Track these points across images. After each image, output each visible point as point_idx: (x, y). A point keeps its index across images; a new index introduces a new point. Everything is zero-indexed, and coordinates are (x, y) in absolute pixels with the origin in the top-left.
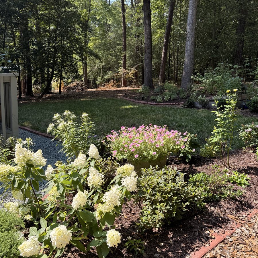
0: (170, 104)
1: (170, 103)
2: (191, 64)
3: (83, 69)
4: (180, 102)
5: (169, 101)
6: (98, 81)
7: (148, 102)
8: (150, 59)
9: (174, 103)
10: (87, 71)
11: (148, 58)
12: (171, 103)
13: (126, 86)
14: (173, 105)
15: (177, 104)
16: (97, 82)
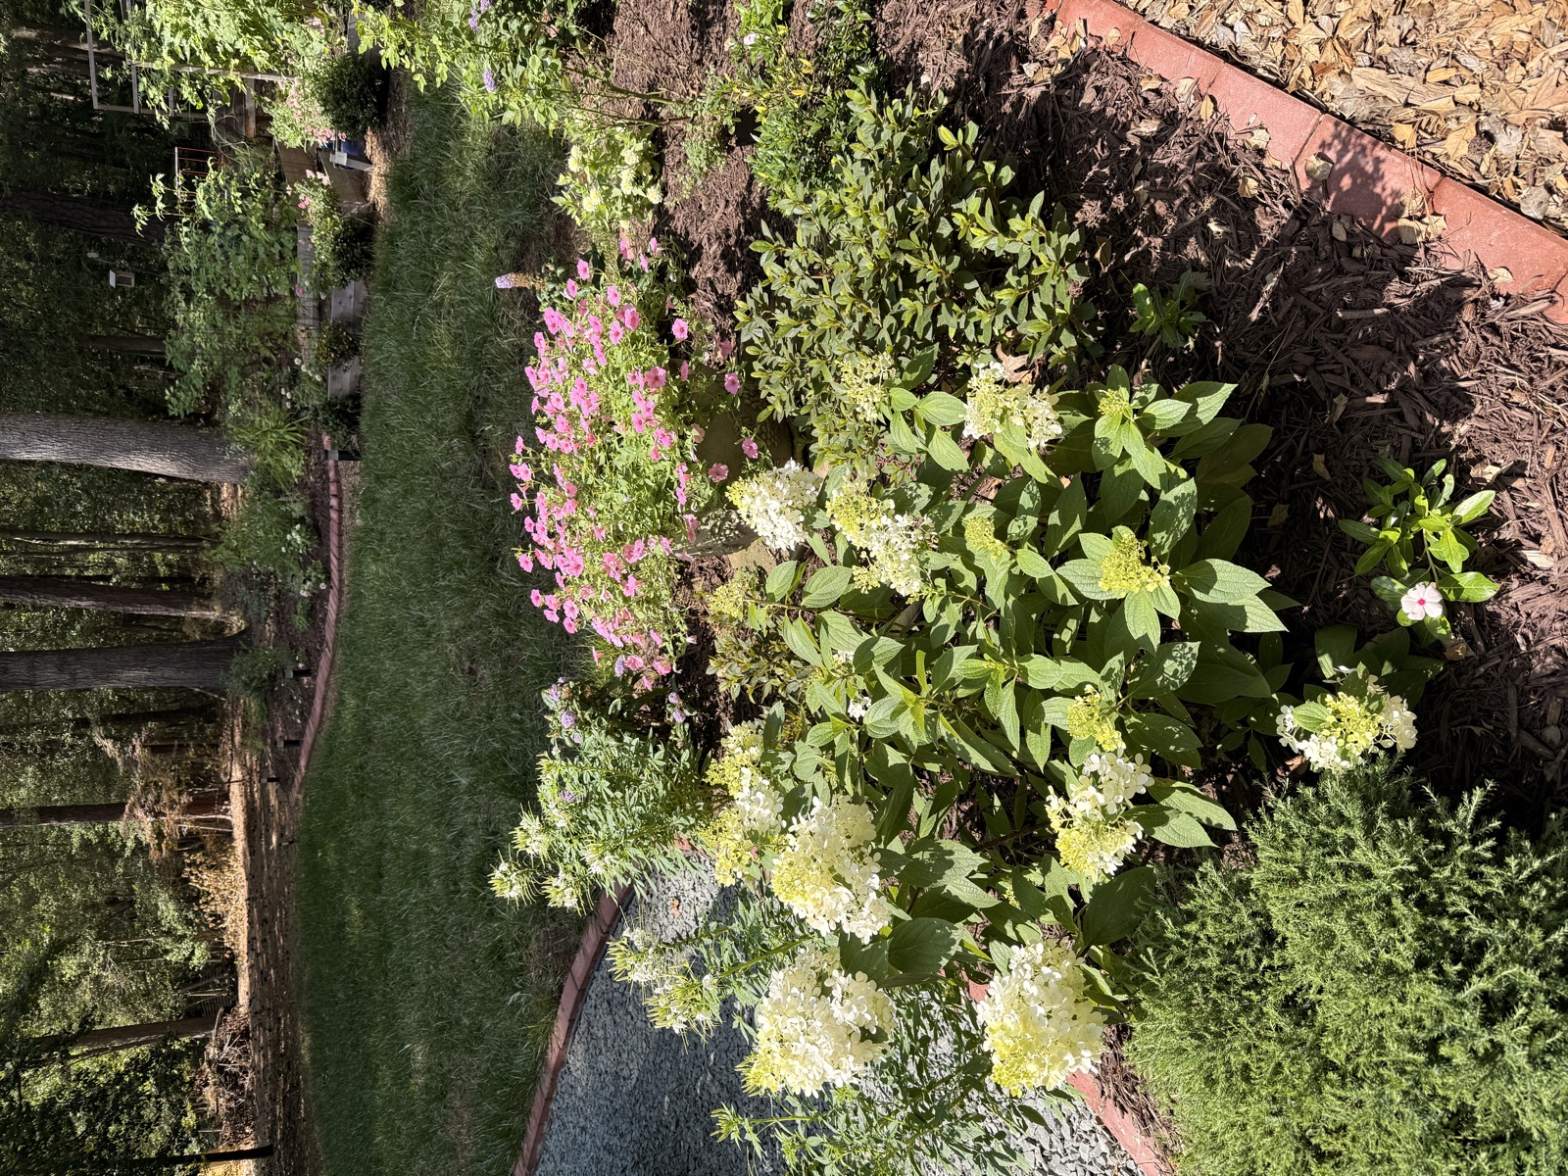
0: (340, 524)
1: (334, 527)
2: (110, 431)
3: (114, 1049)
4: (326, 472)
5: (316, 529)
6: (193, 953)
7: (323, 640)
8: (70, 659)
9: (334, 502)
10: (131, 1023)
11: (61, 670)
12: (329, 519)
13: (226, 796)
14: (340, 511)
15: (339, 489)
16: (200, 957)
